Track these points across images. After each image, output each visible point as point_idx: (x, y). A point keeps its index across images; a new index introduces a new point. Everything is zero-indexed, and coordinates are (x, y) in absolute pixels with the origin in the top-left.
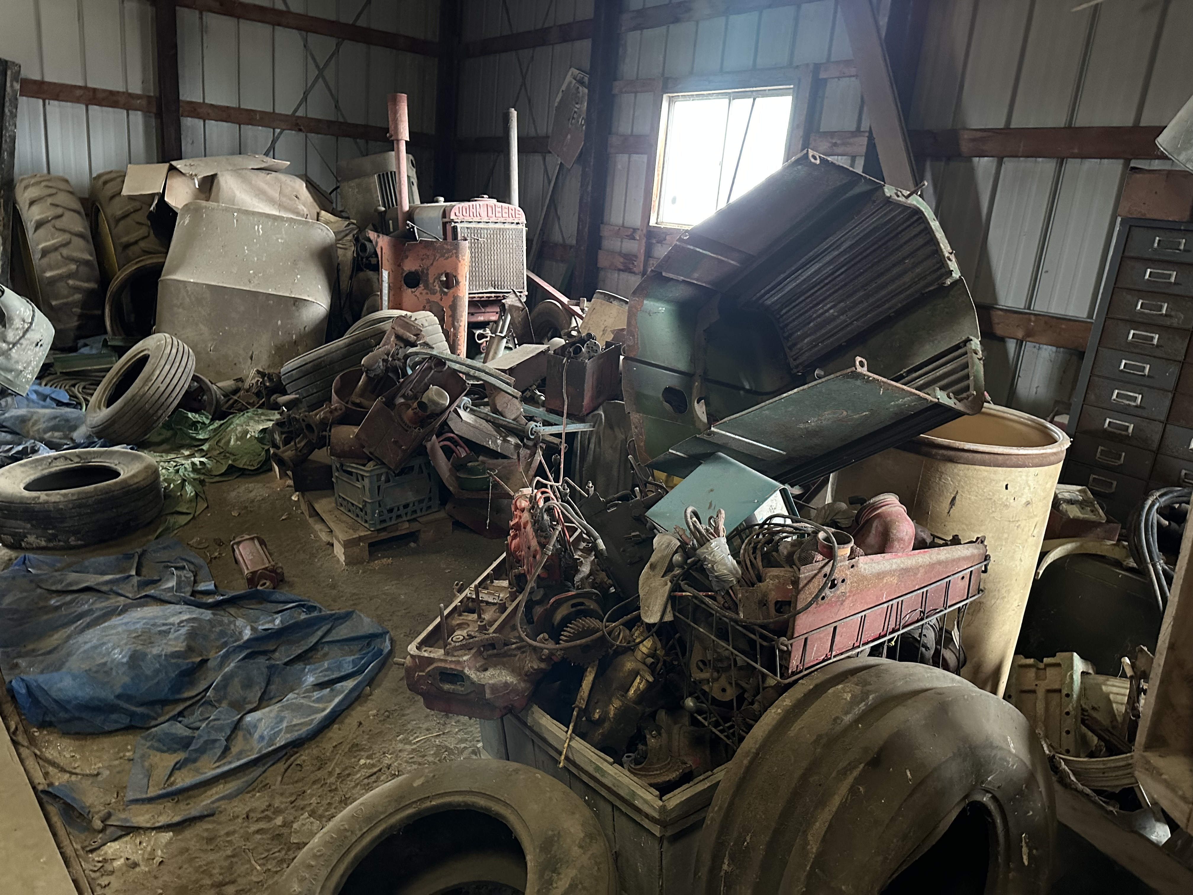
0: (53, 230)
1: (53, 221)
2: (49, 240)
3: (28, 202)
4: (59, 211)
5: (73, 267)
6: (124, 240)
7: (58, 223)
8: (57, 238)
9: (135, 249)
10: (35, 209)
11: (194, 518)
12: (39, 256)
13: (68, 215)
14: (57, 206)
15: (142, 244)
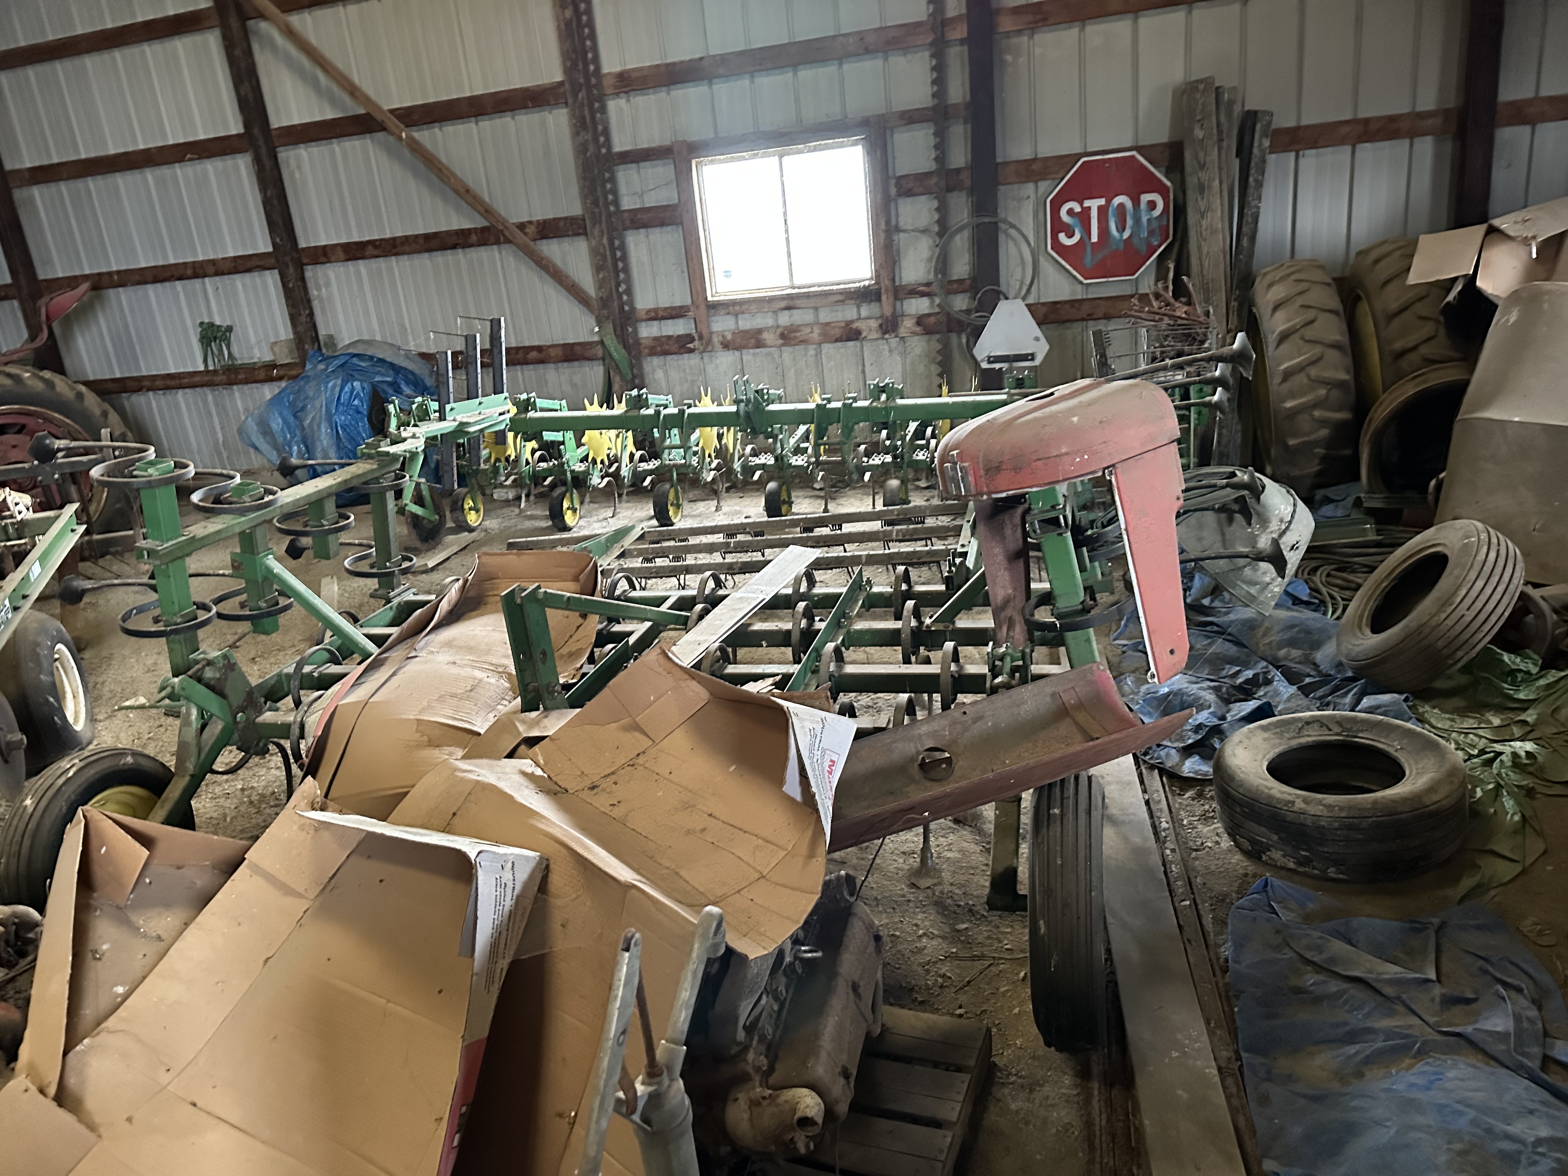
0: (1301, 342)
1: (1302, 330)
2: (1295, 358)
3: (1271, 306)
4: (1310, 314)
5: (1322, 392)
6: (1398, 345)
7: (1309, 333)
8: (1305, 354)
9: (1414, 357)
10: (1280, 315)
11: (1523, 872)
12: (1277, 380)
13: (1323, 317)
14: (1309, 307)
15: (1424, 350)
